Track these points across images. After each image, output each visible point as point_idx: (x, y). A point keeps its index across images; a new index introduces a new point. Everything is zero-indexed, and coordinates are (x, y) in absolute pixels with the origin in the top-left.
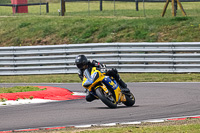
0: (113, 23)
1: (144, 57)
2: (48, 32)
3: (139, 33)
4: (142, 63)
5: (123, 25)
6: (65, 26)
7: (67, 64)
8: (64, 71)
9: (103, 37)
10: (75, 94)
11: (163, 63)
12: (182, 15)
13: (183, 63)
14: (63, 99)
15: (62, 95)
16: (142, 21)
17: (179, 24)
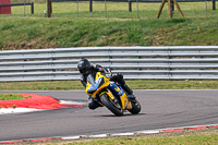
0: (104, 26)
1: (138, 62)
2: (33, 34)
3: (133, 36)
4: (136, 69)
5: (114, 27)
6: (51, 29)
7: (54, 70)
8: (50, 78)
9: (92, 40)
10: (63, 102)
11: (158, 68)
12: (179, 17)
13: (180, 69)
14: (49, 107)
15: (48, 103)
16: (136, 23)
17: (176, 26)
